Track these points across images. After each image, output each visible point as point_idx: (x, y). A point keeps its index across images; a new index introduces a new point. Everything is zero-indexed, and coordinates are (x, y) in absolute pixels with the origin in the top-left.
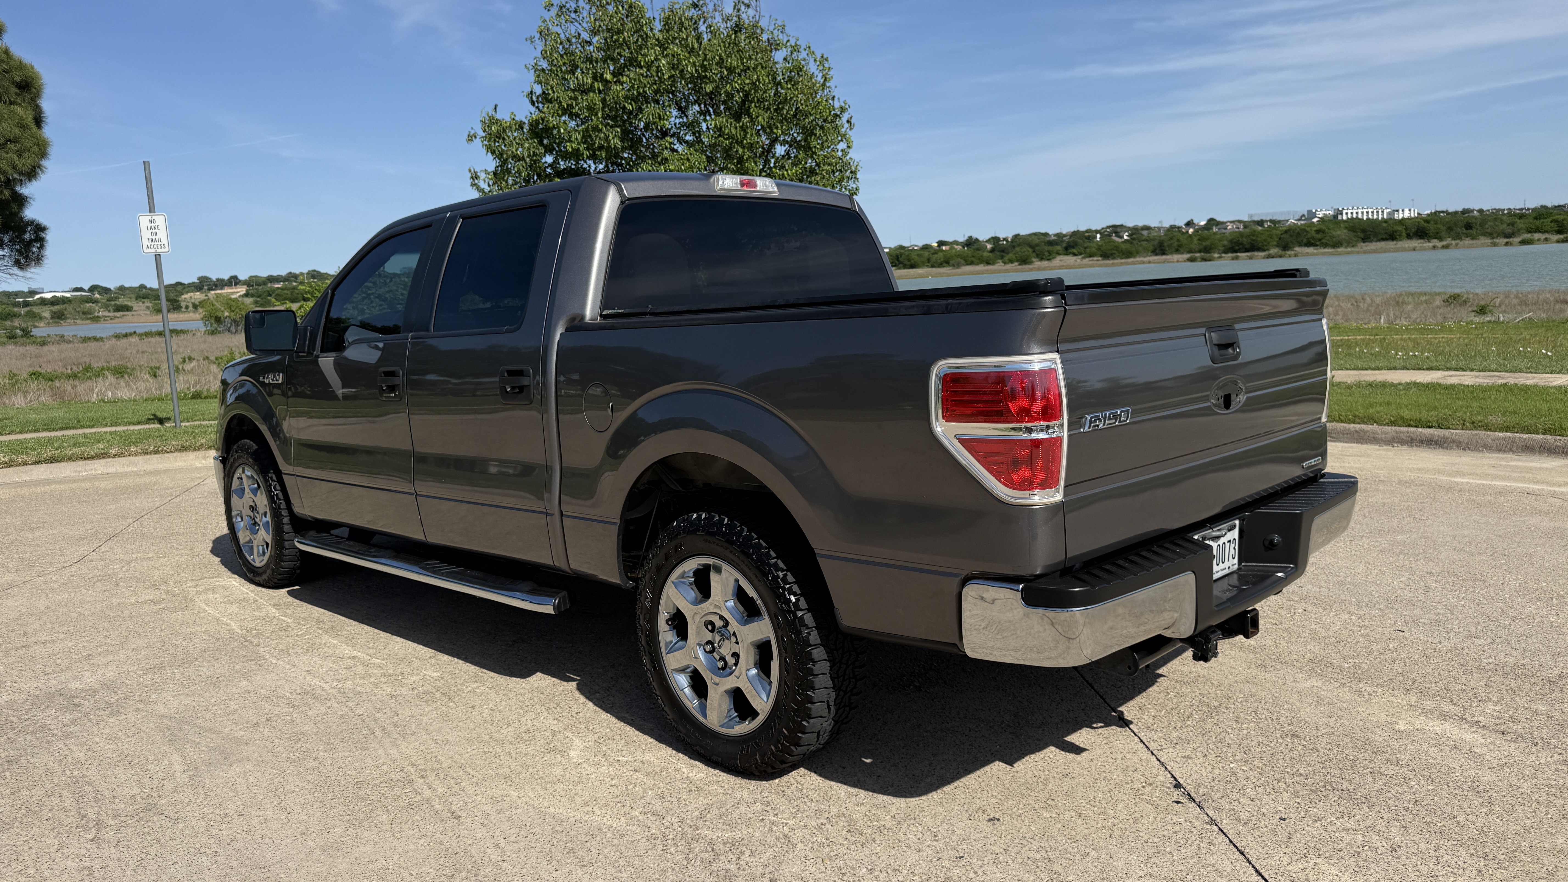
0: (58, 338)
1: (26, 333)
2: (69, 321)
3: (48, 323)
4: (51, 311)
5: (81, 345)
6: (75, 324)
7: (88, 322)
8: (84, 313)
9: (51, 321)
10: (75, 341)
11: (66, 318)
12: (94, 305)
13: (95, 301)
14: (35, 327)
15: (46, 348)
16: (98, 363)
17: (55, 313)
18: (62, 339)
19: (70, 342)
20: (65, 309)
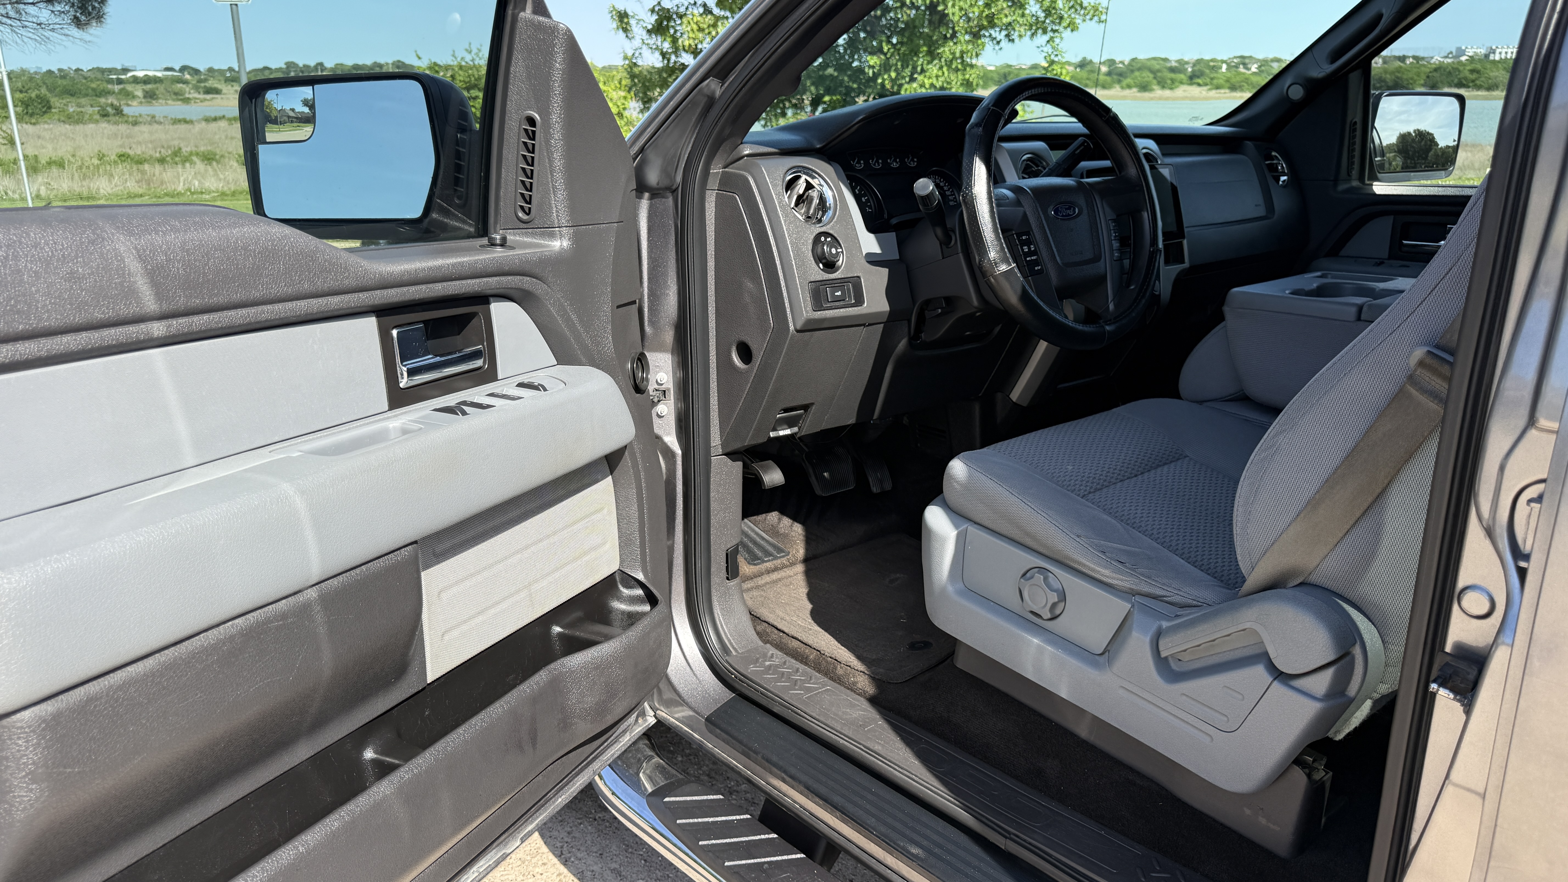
0: (149, 119)
1: (119, 112)
2: (160, 101)
3: (141, 103)
4: (143, 89)
5: (171, 127)
6: (167, 104)
7: (179, 103)
8: (176, 94)
9: (143, 100)
10: (166, 122)
11: (157, 99)
12: (184, 86)
13: (186, 82)
14: (128, 105)
15: (137, 128)
16: (187, 147)
17: (147, 92)
18: (153, 120)
19: (161, 123)
20: (157, 89)
